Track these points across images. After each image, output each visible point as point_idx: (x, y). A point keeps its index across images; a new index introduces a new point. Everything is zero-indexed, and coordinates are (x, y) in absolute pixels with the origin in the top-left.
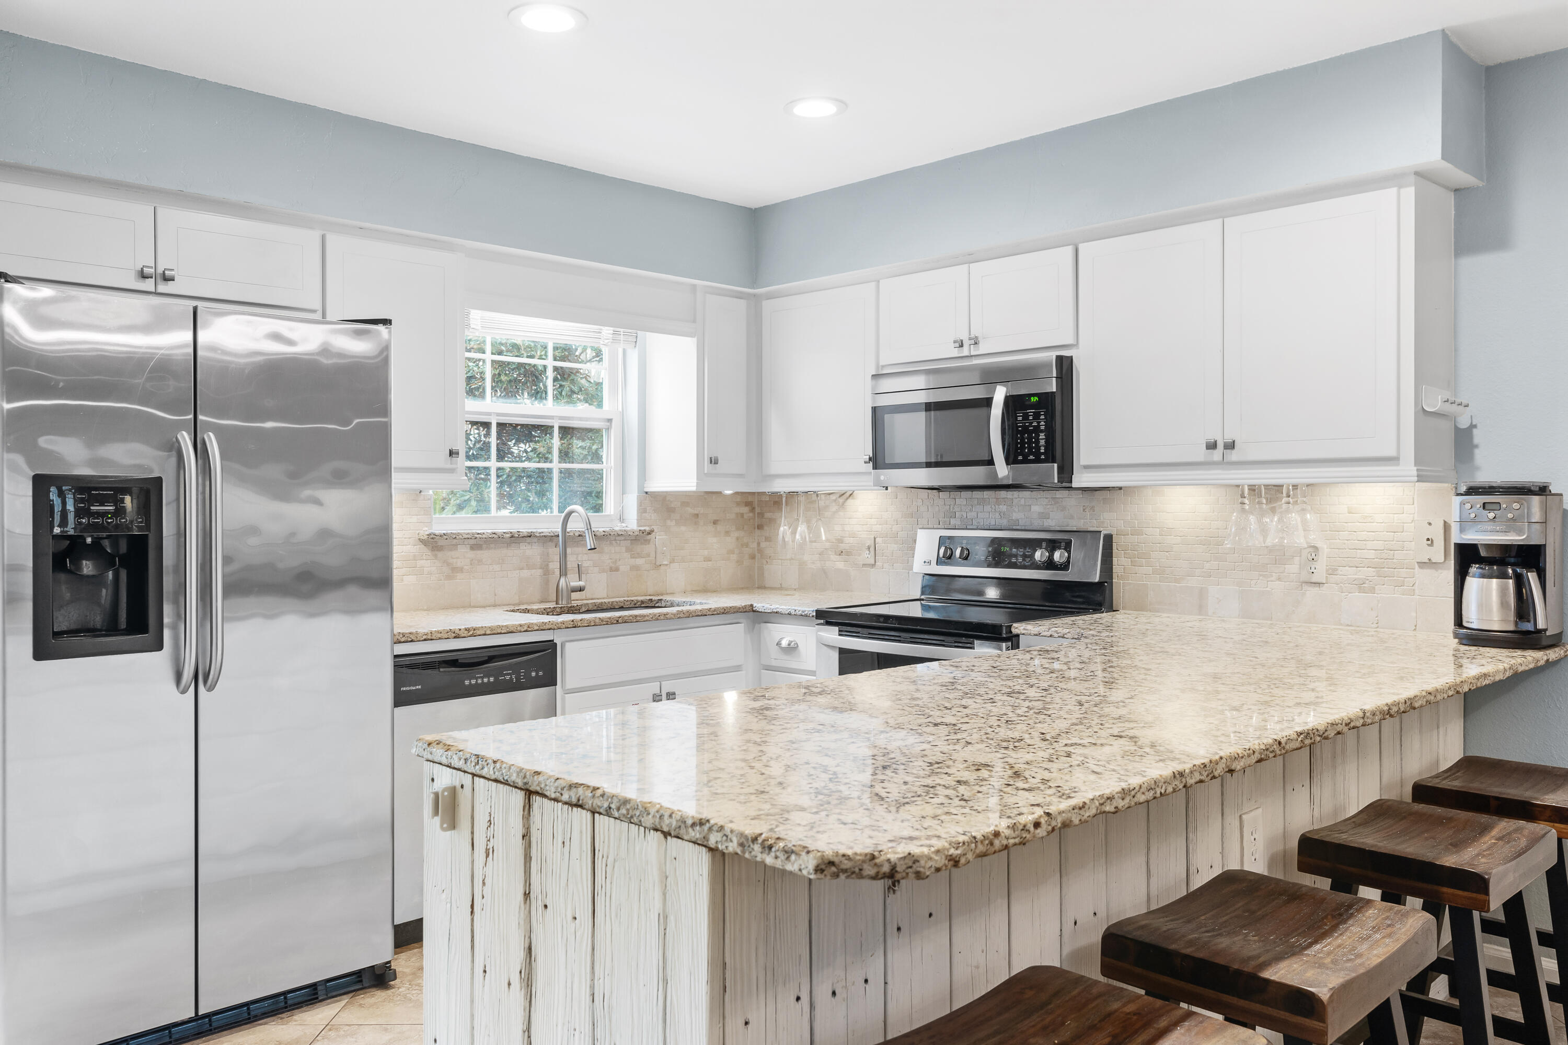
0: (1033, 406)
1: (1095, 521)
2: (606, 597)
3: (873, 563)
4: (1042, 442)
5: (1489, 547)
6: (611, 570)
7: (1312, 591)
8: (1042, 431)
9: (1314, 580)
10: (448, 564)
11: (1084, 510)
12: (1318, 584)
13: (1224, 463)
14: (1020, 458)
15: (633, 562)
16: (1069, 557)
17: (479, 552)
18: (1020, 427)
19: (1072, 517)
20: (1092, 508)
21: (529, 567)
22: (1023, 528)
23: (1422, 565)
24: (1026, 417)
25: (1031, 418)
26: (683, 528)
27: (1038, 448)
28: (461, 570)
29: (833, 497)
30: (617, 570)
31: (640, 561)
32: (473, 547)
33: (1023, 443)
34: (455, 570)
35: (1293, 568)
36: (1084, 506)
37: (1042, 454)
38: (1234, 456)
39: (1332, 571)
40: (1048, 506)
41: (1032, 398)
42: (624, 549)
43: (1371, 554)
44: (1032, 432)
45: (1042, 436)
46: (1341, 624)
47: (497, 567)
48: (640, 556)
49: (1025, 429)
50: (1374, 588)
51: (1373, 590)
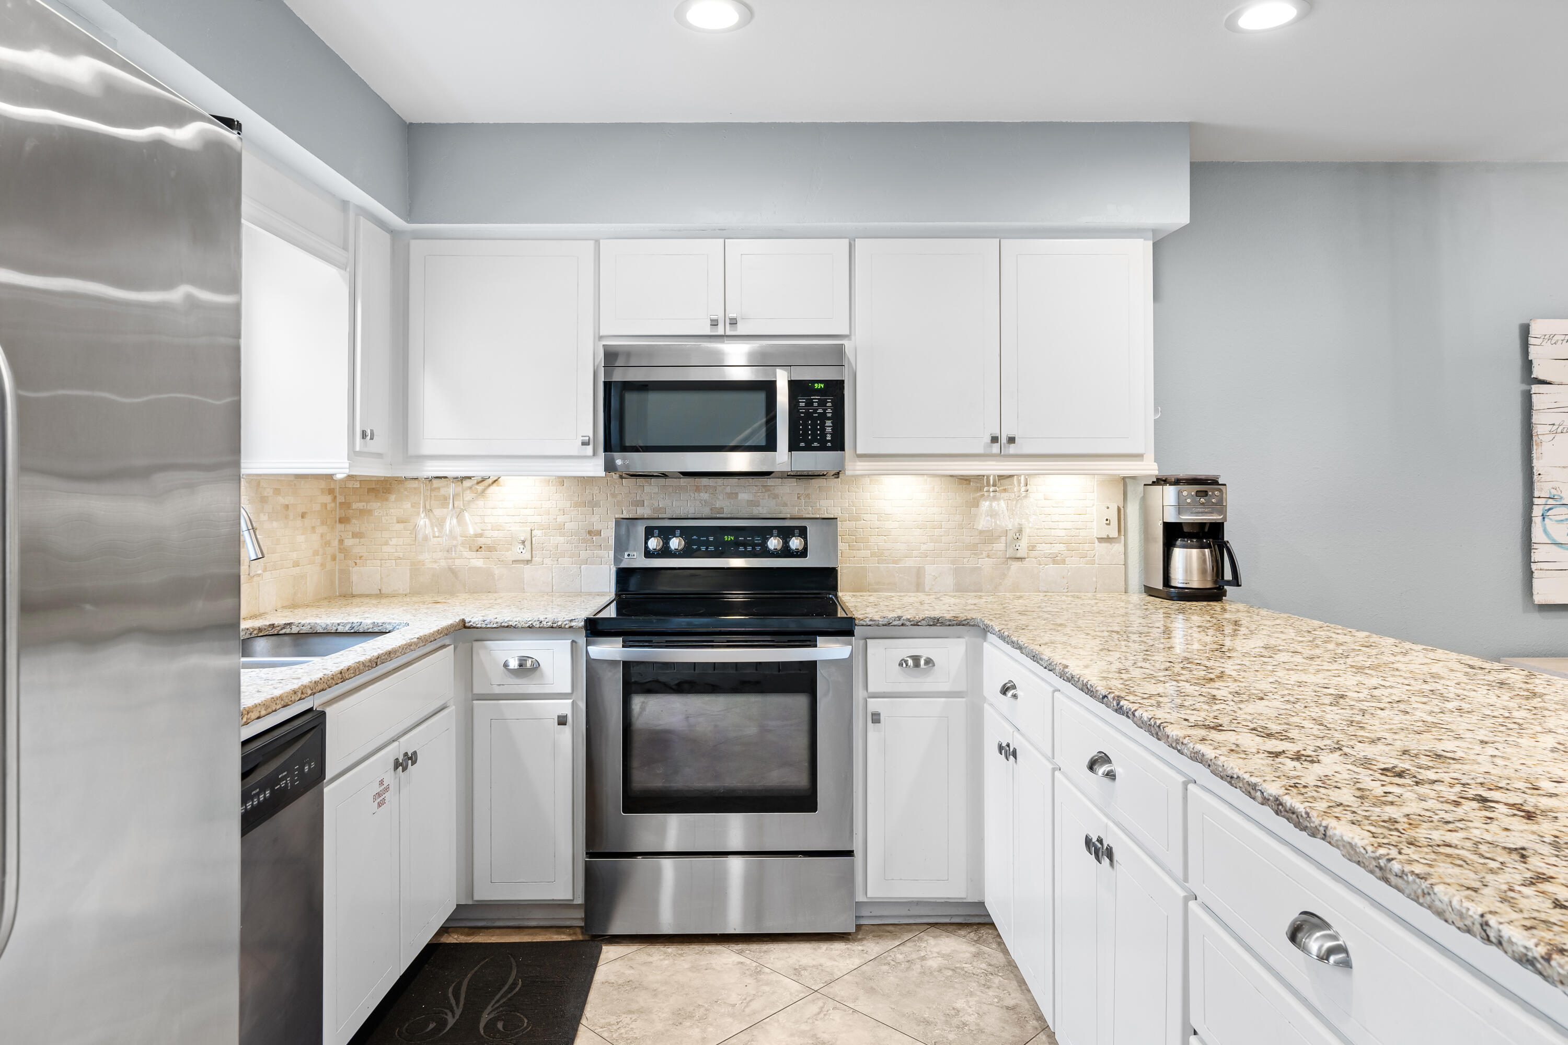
0: (818, 392)
1: (810, 508)
3: (530, 559)
4: (829, 430)
5: (1192, 524)
7: (1015, 565)
8: (829, 419)
9: (1018, 556)
11: (798, 498)
12: (1021, 559)
13: (1001, 456)
14: (802, 444)
16: (806, 544)
18: (802, 413)
19: (785, 505)
20: (808, 496)
22: (729, 516)
23: (1101, 540)
24: (809, 403)
25: (815, 404)
26: (275, 524)
27: (824, 434)
29: (467, 483)
33: (805, 430)
35: (1000, 546)
36: (798, 494)
37: (829, 441)
38: (1012, 449)
39: (1032, 548)
40: (759, 494)
41: (816, 385)
43: (1063, 533)
44: (817, 418)
45: (829, 423)
46: (1040, 592)
49: (809, 415)
50: (1065, 560)
51: (1063, 562)
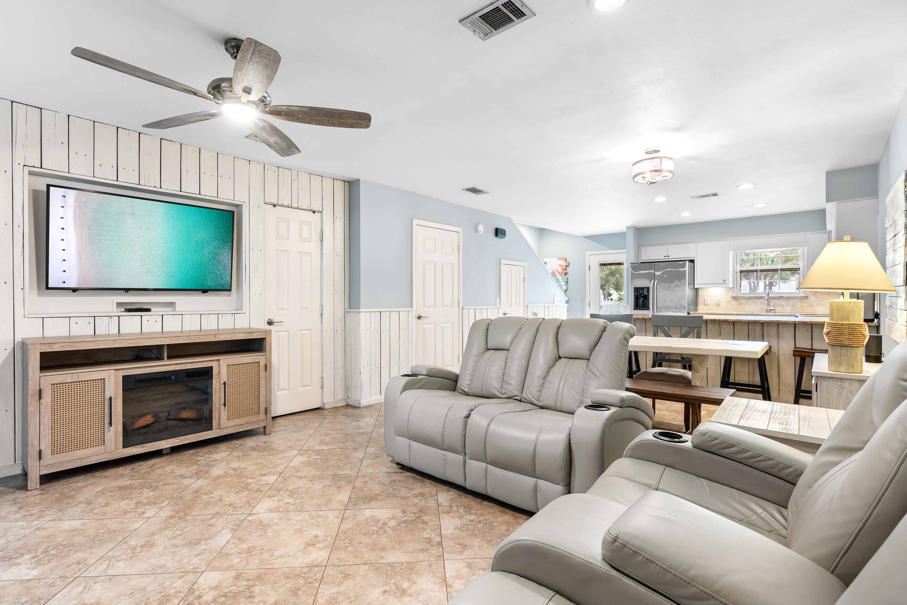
2: (790, 312)
6: (793, 306)
10: (739, 303)
15: (801, 304)
17: (748, 301)
21: (763, 304)
26: (823, 296)
28: (743, 304)
30: (795, 306)
31: (804, 304)
32: (746, 299)
34: (741, 304)
42: (797, 301)
47: (754, 304)
48: (804, 303)
